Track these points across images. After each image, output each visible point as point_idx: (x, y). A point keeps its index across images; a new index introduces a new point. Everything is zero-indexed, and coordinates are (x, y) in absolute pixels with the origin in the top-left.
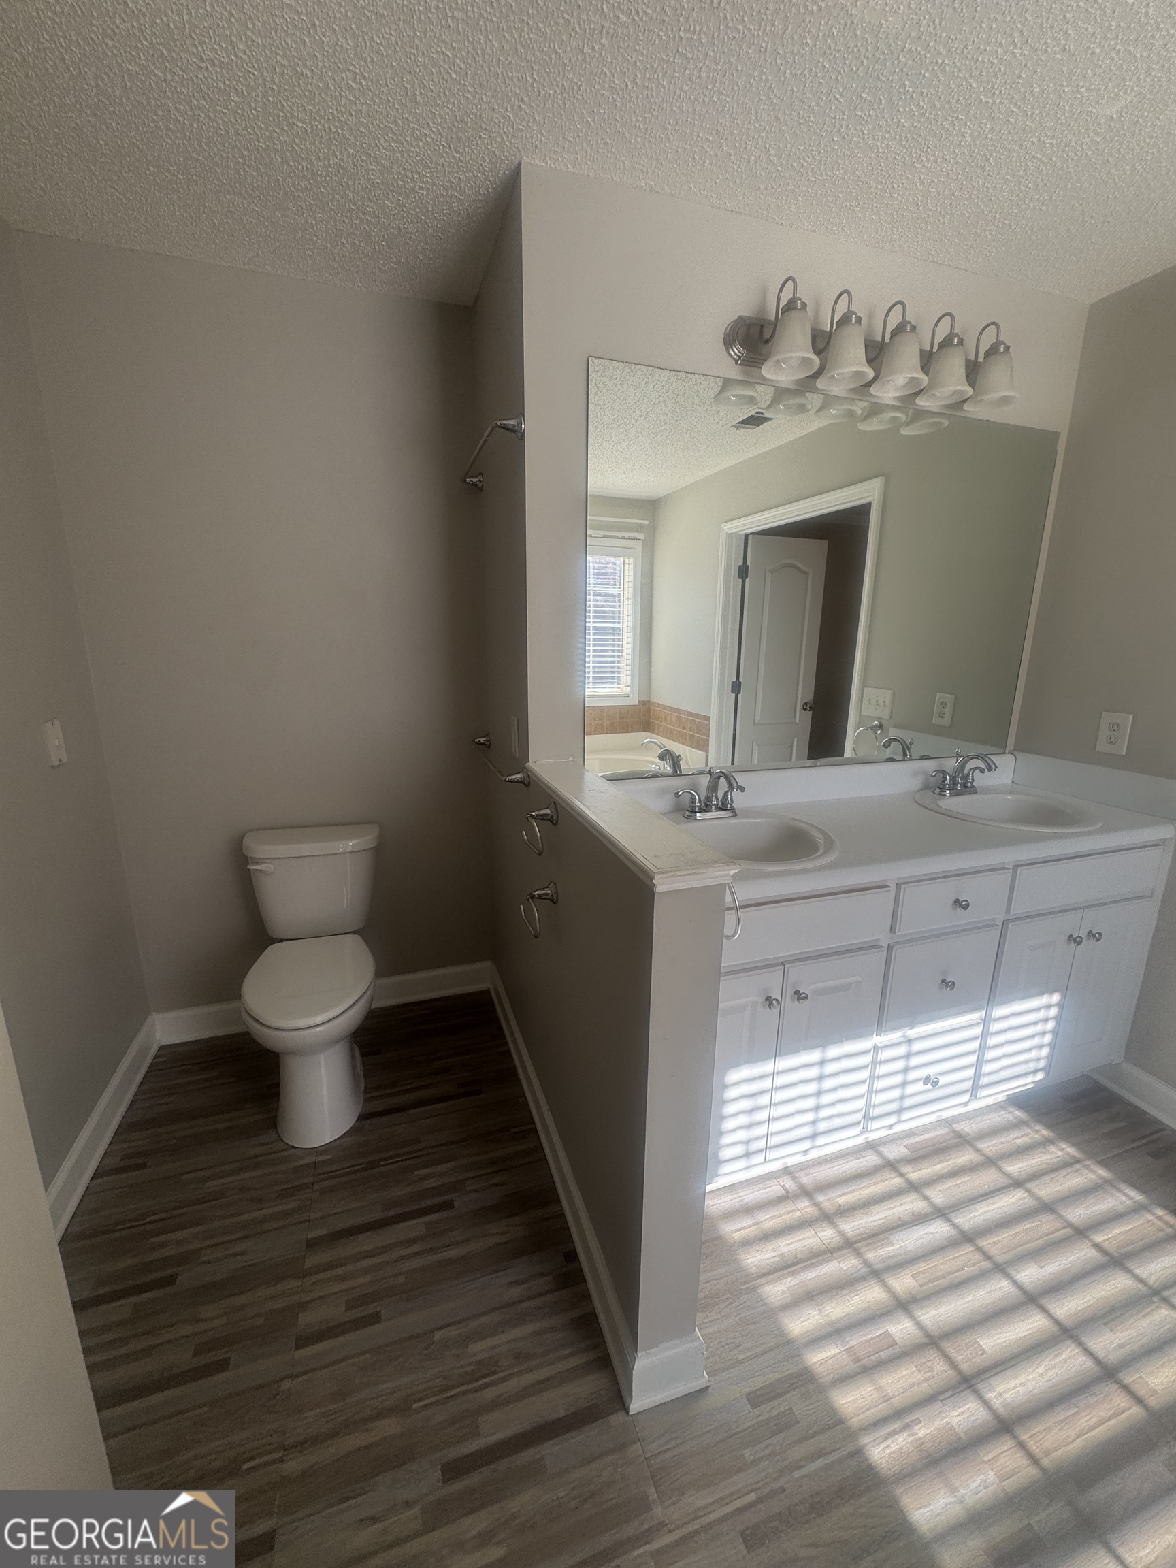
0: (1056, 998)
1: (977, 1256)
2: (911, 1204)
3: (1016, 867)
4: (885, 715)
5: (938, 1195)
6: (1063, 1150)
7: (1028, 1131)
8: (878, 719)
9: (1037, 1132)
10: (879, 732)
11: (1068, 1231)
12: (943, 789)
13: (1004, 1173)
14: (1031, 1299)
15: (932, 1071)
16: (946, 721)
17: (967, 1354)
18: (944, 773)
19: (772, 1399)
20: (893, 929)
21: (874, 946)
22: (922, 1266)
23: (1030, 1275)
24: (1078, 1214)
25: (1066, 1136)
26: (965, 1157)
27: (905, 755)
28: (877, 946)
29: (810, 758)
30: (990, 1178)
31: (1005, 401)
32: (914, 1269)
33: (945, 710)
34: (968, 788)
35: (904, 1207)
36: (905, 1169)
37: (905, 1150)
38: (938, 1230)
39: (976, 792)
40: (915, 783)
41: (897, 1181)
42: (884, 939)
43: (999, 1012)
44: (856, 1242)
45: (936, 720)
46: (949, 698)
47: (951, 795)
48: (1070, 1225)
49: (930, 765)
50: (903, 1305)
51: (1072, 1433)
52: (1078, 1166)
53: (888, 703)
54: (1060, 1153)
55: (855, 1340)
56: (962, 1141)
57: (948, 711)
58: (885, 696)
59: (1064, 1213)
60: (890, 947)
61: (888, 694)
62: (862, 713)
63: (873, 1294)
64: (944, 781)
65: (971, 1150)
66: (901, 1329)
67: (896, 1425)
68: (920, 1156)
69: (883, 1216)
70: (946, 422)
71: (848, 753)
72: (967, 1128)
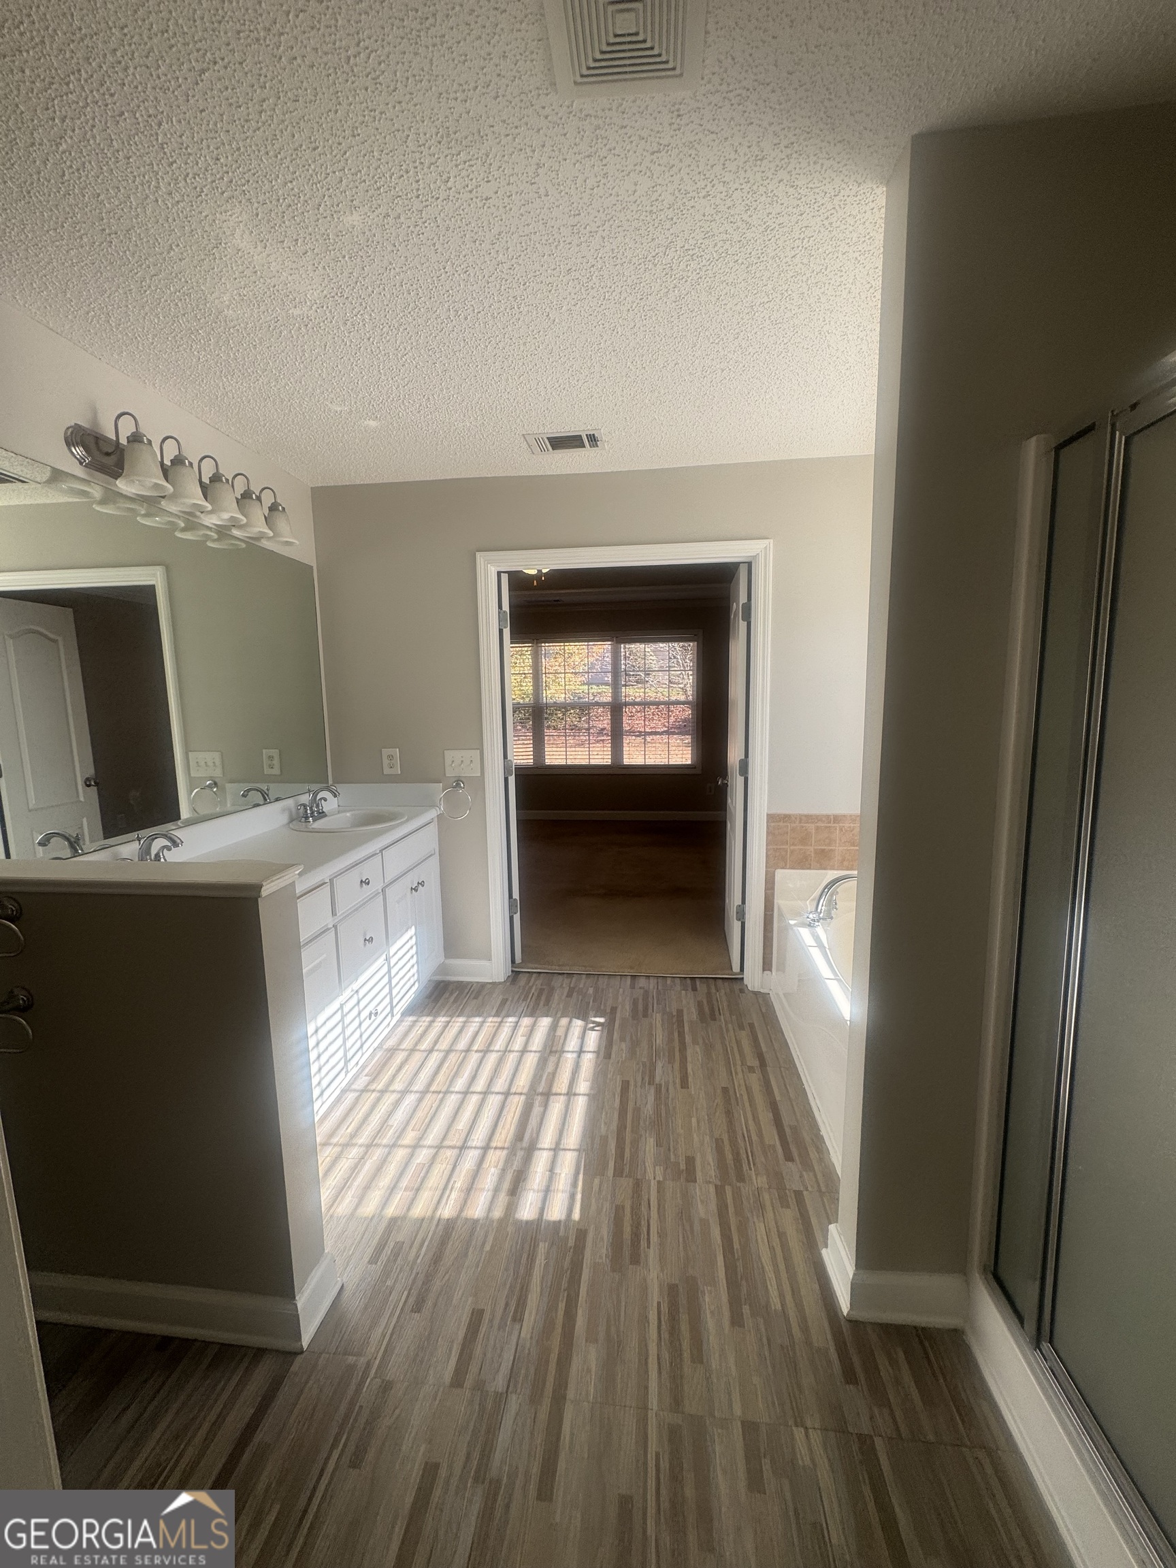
0: (412, 931)
1: (435, 1095)
2: (389, 1099)
3: (381, 851)
4: (218, 773)
5: (398, 1086)
6: (442, 1020)
7: (421, 1024)
8: (211, 778)
9: (424, 1022)
10: (215, 790)
11: (463, 1054)
12: (307, 818)
13: (423, 1051)
14: (466, 1093)
15: (371, 1008)
16: (276, 771)
17: (455, 1140)
18: (305, 806)
19: (384, 1248)
20: (334, 913)
21: (326, 930)
22: (413, 1122)
23: (460, 1084)
24: (462, 1044)
25: (436, 1015)
26: (400, 1057)
27: (265, 800)
28: (329, 929)
29: (107, 836)
30: (417, 1057)
31: (287, 543)
32: (410, 1128)
33: (274, 762)
34: (322, 814)
35: (386, 1104)
36: (373, 1087)
37: (367, 1078)
38: (411, 1099)
39: (326, 816)
40: (284, 819)
41: (374, 1095)
42: (330, 922)
43: (393, 950)
44: (373, 1142)
45: (267, 771)
46: (275, 753)
47: (314, 821)
48: (462, 1051)
49: (290, 803)
50: (416, 1147)
51: (509, 1126)
52: (450, 1024)
53: (218, 762)
54: (440, 1024)
55: (404, 1183)
56: (393, 1051)
57: (276, 762)
58: (213, 757)
59: (457, 1048)
60: (335, 926)
61: (217, 756)
62: (192, 775)
63: (400, 1154)
64: (306, 812)
65: (400, 1052)
66: (423, 1156)
67: (448, 1192)
68: (375, 1076)
69: (378, 1117)
70: (244, 546)
71: (185, 813)
72: (391, 1043)
